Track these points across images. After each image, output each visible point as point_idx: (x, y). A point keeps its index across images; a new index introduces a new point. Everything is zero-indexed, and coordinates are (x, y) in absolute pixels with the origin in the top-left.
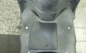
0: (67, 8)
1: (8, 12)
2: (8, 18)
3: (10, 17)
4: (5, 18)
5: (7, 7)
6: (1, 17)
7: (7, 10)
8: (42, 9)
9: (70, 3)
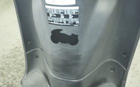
0: (108, 80)
1: (16, 73)
2: (10, 83)
3: (14, 81)
4: (5, 82)
5: (18, 66)
6: (2, 78)
7: (15, 70)
8: (54, 69)
9: (112, 71)
